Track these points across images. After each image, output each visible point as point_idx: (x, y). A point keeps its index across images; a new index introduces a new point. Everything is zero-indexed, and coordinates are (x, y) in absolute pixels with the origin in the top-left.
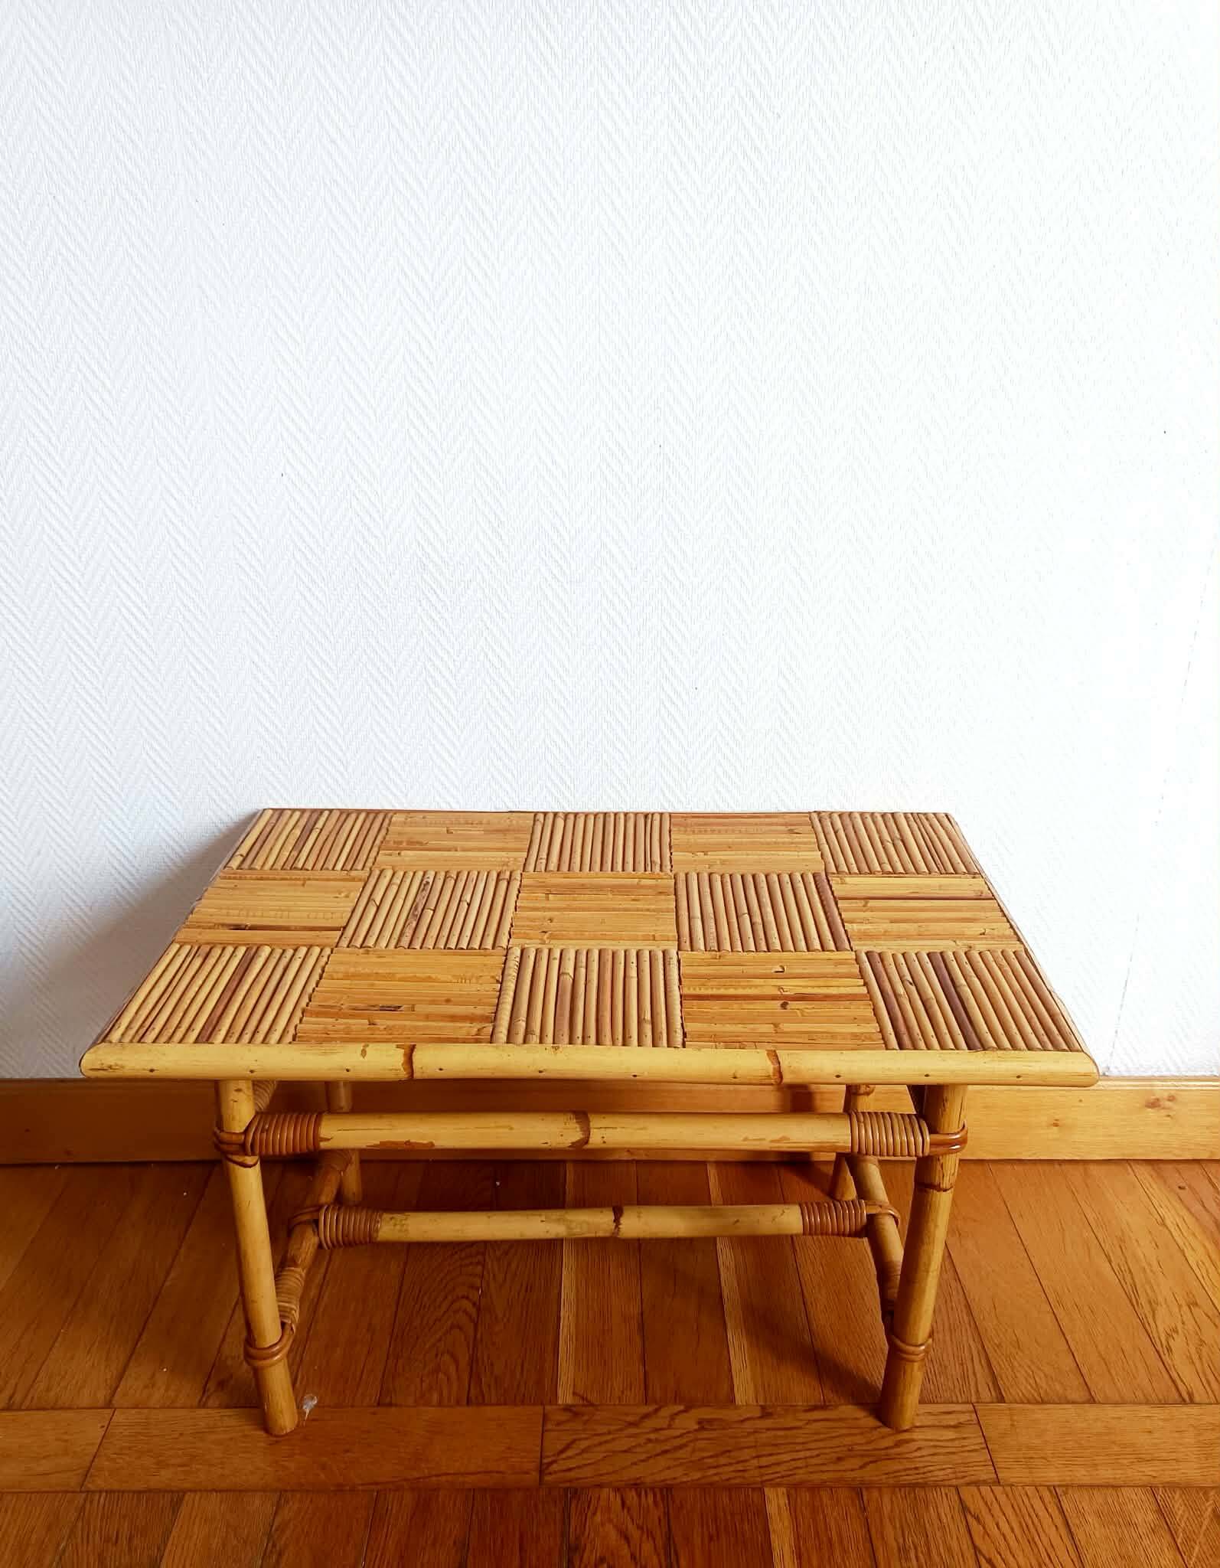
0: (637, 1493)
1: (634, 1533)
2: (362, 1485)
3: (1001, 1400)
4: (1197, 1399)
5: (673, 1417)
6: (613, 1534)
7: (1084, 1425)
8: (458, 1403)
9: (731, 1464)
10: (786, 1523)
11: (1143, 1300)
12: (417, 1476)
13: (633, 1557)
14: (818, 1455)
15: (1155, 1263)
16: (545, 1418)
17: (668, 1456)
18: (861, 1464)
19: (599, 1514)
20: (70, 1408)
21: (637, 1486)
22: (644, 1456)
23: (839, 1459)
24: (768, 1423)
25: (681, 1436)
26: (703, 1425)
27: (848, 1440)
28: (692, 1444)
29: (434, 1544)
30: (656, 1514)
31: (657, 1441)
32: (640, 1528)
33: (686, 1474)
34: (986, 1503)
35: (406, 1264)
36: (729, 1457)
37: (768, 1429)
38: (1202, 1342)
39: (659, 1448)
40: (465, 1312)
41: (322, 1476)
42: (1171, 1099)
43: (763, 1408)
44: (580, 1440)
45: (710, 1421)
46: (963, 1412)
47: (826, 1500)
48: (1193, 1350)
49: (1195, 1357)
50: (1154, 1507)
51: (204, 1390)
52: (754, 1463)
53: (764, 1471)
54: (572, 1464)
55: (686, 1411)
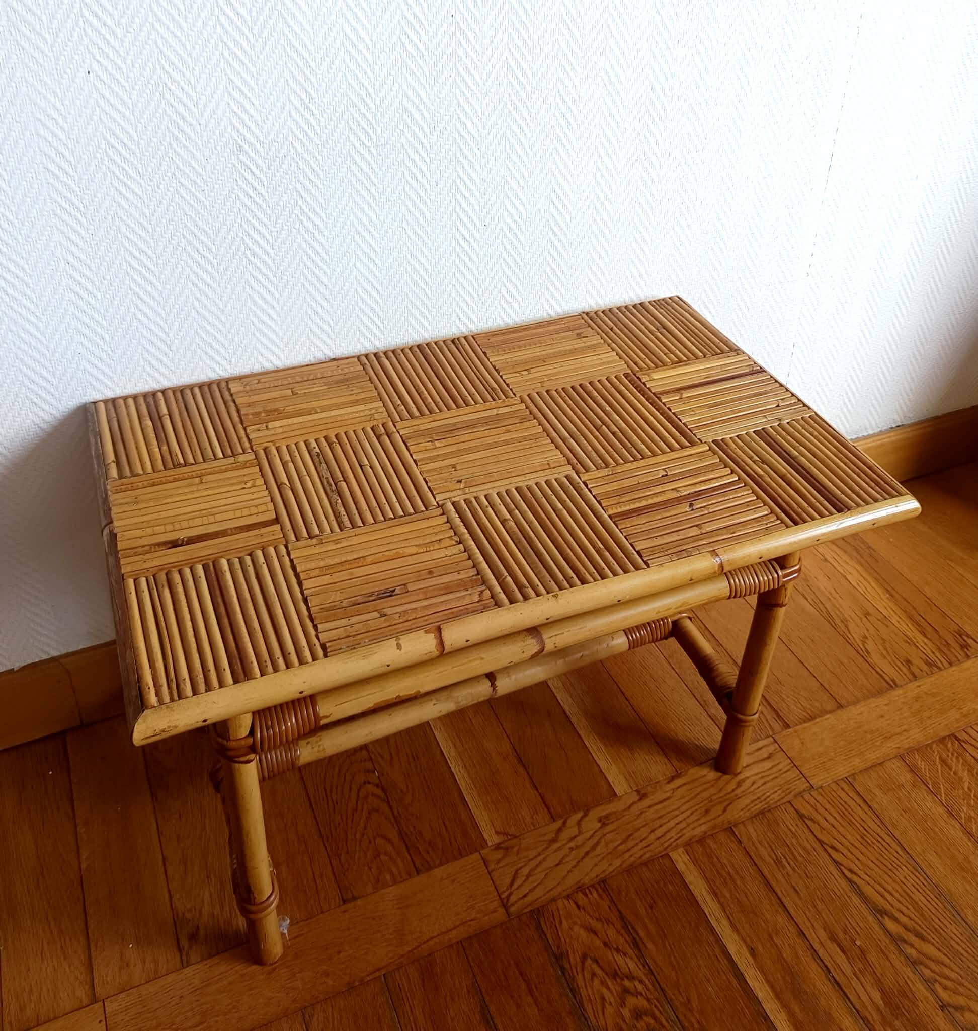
0: (583, 894)
1: (597, 926)
2: (368, 975)
3: (787, 726)
4: (898, 682)
5: (579, 823)
6: (583, 934)
7: (843, 726)
8: (410, 875)
9: (637, 844)
10: (696, 874)
11: (838, 622)
12: (410, 949)
13: (605, 944)
14: (692, 814)
15: (833, 591)
16: (485, 862)
17: (591, 855)
18: (722, 809)
19: (564, 922)
20: (55, 1018)
21: (580, 888)
22: (574, 863)
23: (707, 811)
24: (647, 802)
25: (592, 836)
26: (604, 821)
27: (705, 795)
28: (602, 840)
29: (453, 999)
30: (605, 903)
31: (577, 847)
32: (599, 920)
33: (610, 865)
34: (812, 806)
36: (633, 839)
37: (649, 807)
38: (884, 640)
39: (581, 852)
40: (374, 795)
41: (330, 982)
43: (638, 792)
44: (521, 868)
45: (607, 816)
46: (768, 745)
47: (712, 844)
48: (880, 647)
49: (884, 652)
50: (908, 769)
51: (180, 950)
52: (652, 837)
53: (662, 840)
54: (525, 890)
55: (585, 815)
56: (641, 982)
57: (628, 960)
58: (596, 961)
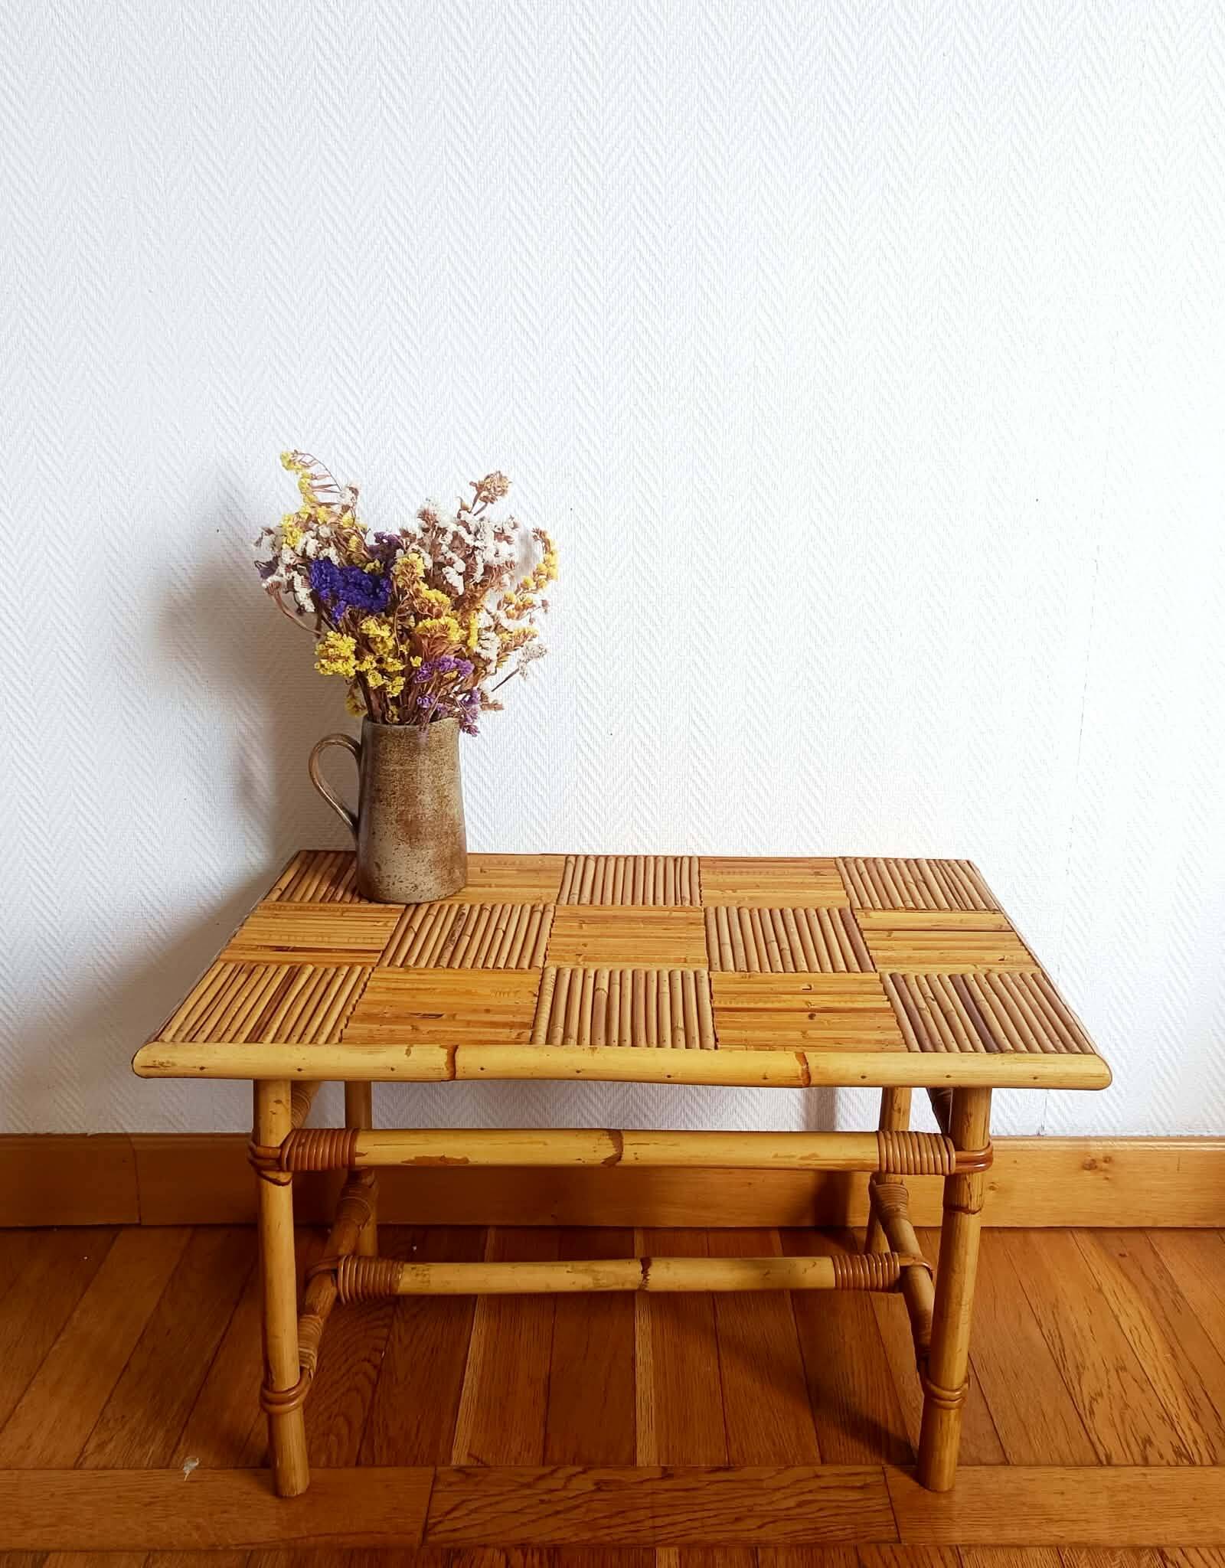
0: (523, 1555)
2: (237, 1545)
3: (913, 1461)
4: (1115, 1461)
5: (570, 1478)
7: (995, 1486)
8: (347, 1464)
9: (624, 1524)
11: (1070, 1365)
12: (295, 1537)
14: (716, 1516)
15: (1086, 1328)
16: (436, 1480)
17: (561, 1516)
18: (759, 1523)
21: (524, 1546)
22: (534, 1517)
23: (738, 1520)
24: (667, 1484)
25: (576, 1497)
26: (600, 1486)
27: (748, 1502)
28: (586, 1505)
31: (550, 1501)
33: (576, 1535)
34: (884, 1562)
36: (623, 1517)
37: (667, 1490)
38: (1127, 1406)
39: (551, 1509)
40: (365, 1373)
42: (1107, 1160)
43: (665, 1469)
44: (470, 1500)
45: (606, 1482)
46: (869, 1474)
47: (719, 1557)
48: (1116, 1414)
49: (1117, 1421)
52: (649, 1523)
53: (657, 1531)
54: (459, 1524)
55: (584, 1472)
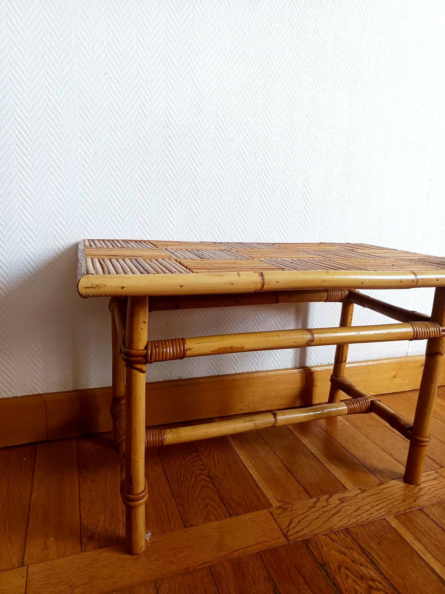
0: (334, 534)
1: (347, 551)
2: (199, 566)
3: (442, 467)
5: (327, 500)
6: (337, 554)
8: (226, 517)
9: (364, 512)
10: (404, 529)
12: (225, 554)
13: (352, 560)
14: (395, 501)
16: (272, 514)
17: (336, 516)
18: (413, 500)
19: (324, 547)
21: (332, 531)
22: (326, 518)
23: (404, 500)
24: (367, 494)
25: (336, 507)
26: (341, 500)
27: (401, 493)
28: (342, 509)
29: (254, 583)
30: (349, 541)
31: (327, 511)
32: (346, 548)
33: (349, 521)
35: (163, 467)
36: (361, 510)
37: (368, 496)
39: (331, 514)
40: (204, 480)
41: (174, 567)
43: (360, 489)
44: (294, 518)
45: (343, 498)
46: (433, 474)
47: (411, 516)
51: (81, 543)
52: (373, 510)
53: (379, 512)
54: (297, 529)
55: (330, 497)
56: (380, 583)
57: (368, 570)
58: (347, 569)
